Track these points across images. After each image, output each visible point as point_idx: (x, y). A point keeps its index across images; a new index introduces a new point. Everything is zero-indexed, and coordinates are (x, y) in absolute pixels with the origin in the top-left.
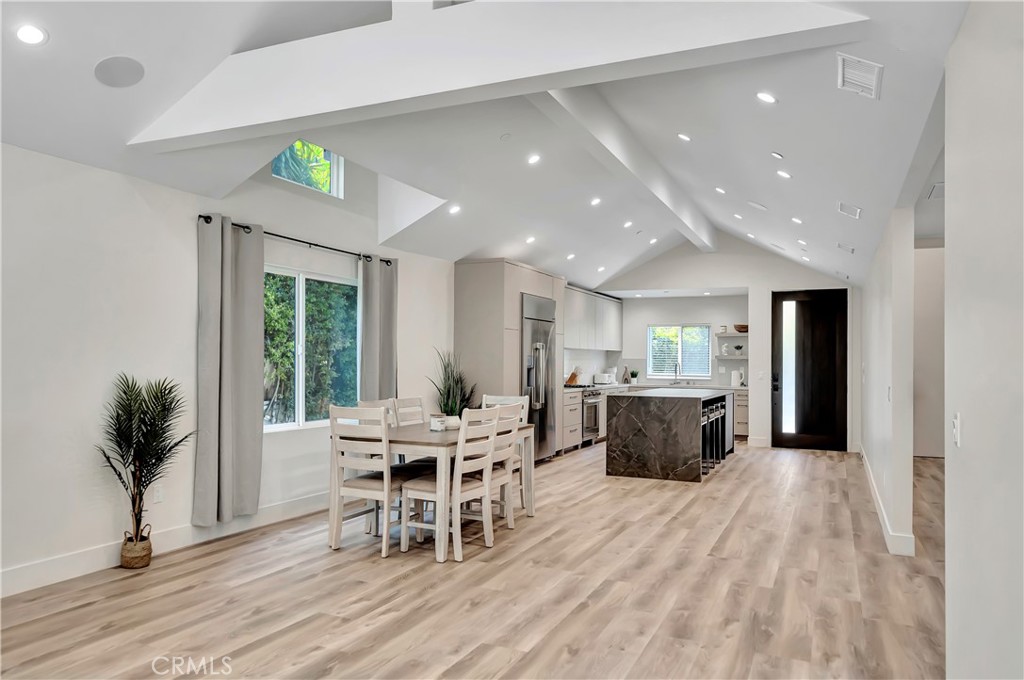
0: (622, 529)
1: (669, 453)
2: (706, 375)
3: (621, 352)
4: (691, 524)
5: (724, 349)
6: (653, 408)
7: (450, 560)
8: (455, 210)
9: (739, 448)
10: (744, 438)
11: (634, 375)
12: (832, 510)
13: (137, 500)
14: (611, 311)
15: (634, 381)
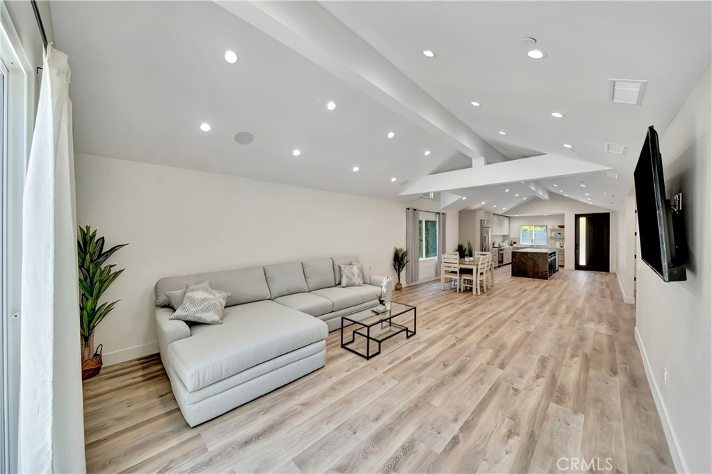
0: (525, 291)
1: (536, 270)
2: (545, 244)
3: (509, 236)
4: (548, 291)
5: (553, 234)
6: (529, 255)
7: (477, 294)
8: (464, 198)
9: (561, 270)
10: (563, 266)
11: (515, 243)
12: (602, 291)
13: (399, 275)
14: (506, 221)
15: (515, 245)
